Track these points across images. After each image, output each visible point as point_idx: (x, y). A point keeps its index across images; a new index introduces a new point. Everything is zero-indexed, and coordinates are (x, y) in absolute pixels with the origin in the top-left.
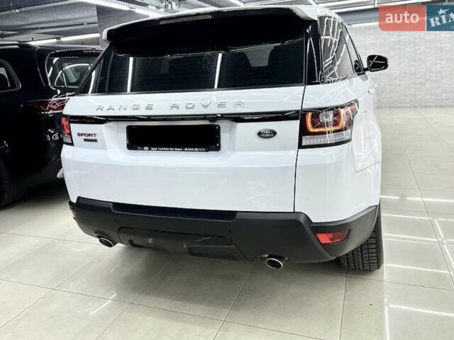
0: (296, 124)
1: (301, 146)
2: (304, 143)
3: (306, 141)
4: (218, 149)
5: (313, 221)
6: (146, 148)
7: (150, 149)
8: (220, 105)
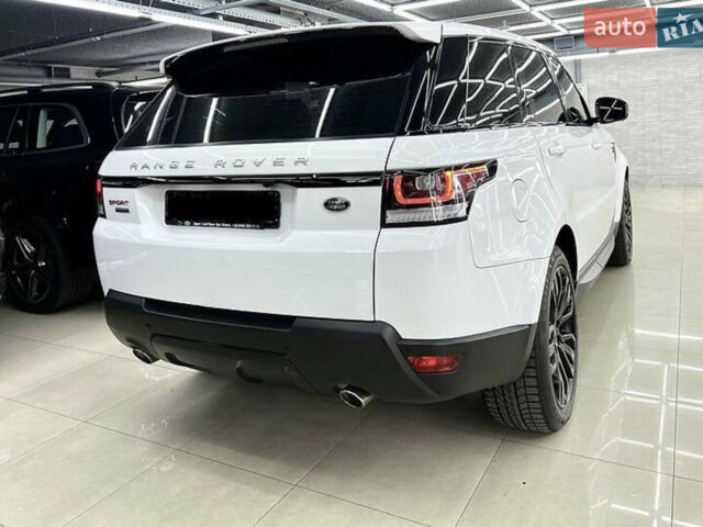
0: (376, 192)
1: (384, 225)
2: (388, 221)
3: (391, 217)
4: (276, 225)
5: (403, 337)
6: (187, 223)
7: (192, 225)
8: (277, 163)
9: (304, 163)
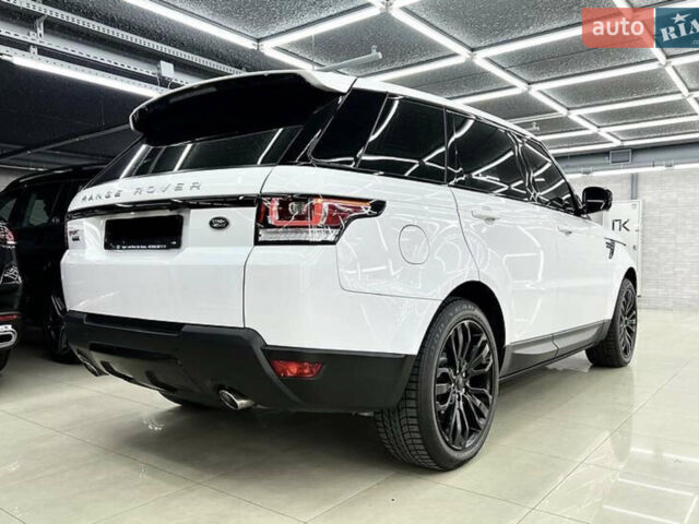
0: (253, 210)
1: (257, 243)
2: (260, 239)
3: (264, 236)
4: (178, 246)
5: (268, 343)
6: (118, 247)
7: (121, 249)
8: (179, 188)
9: (198, 188)
